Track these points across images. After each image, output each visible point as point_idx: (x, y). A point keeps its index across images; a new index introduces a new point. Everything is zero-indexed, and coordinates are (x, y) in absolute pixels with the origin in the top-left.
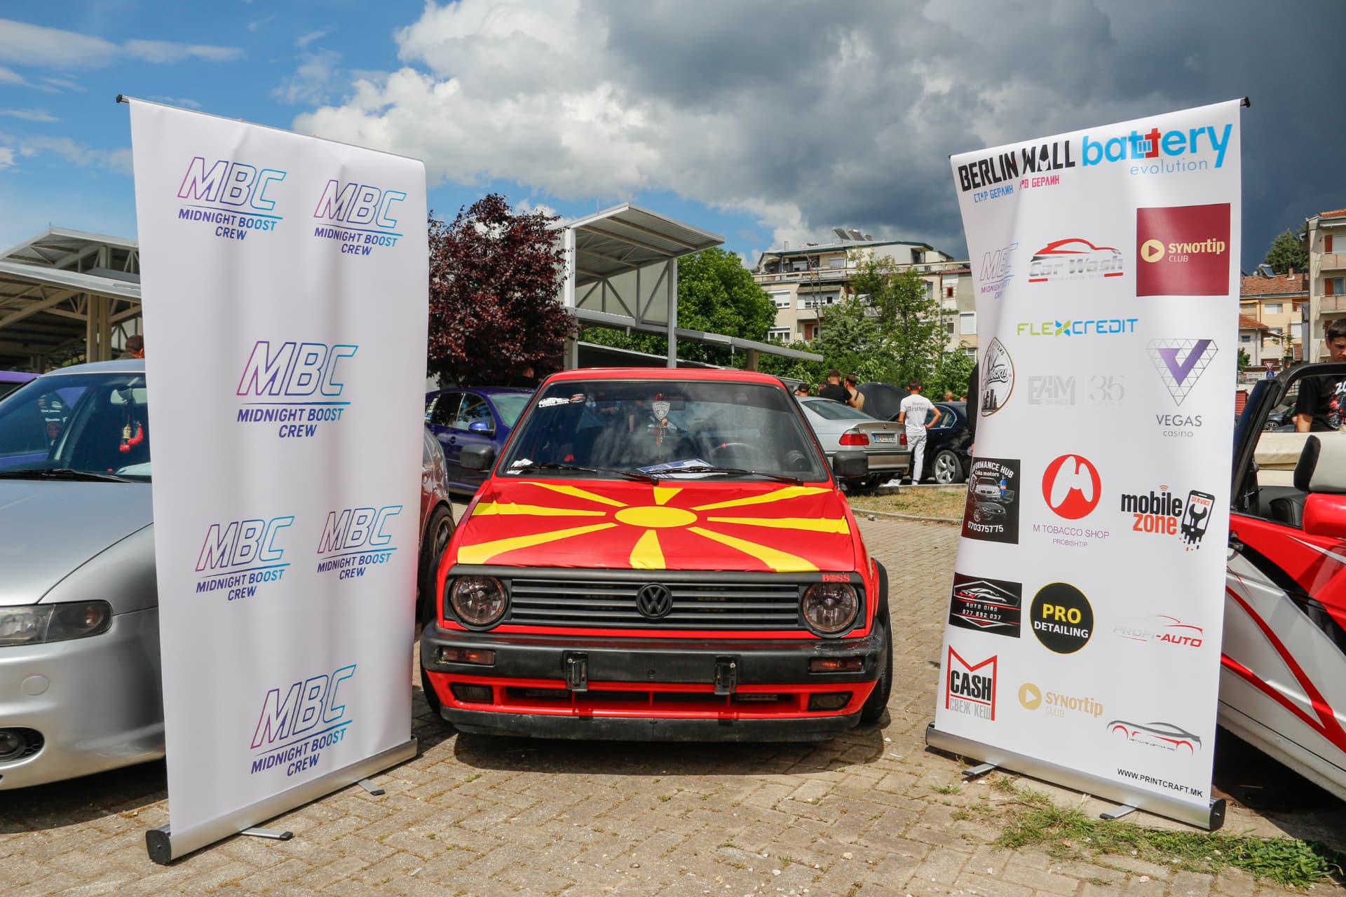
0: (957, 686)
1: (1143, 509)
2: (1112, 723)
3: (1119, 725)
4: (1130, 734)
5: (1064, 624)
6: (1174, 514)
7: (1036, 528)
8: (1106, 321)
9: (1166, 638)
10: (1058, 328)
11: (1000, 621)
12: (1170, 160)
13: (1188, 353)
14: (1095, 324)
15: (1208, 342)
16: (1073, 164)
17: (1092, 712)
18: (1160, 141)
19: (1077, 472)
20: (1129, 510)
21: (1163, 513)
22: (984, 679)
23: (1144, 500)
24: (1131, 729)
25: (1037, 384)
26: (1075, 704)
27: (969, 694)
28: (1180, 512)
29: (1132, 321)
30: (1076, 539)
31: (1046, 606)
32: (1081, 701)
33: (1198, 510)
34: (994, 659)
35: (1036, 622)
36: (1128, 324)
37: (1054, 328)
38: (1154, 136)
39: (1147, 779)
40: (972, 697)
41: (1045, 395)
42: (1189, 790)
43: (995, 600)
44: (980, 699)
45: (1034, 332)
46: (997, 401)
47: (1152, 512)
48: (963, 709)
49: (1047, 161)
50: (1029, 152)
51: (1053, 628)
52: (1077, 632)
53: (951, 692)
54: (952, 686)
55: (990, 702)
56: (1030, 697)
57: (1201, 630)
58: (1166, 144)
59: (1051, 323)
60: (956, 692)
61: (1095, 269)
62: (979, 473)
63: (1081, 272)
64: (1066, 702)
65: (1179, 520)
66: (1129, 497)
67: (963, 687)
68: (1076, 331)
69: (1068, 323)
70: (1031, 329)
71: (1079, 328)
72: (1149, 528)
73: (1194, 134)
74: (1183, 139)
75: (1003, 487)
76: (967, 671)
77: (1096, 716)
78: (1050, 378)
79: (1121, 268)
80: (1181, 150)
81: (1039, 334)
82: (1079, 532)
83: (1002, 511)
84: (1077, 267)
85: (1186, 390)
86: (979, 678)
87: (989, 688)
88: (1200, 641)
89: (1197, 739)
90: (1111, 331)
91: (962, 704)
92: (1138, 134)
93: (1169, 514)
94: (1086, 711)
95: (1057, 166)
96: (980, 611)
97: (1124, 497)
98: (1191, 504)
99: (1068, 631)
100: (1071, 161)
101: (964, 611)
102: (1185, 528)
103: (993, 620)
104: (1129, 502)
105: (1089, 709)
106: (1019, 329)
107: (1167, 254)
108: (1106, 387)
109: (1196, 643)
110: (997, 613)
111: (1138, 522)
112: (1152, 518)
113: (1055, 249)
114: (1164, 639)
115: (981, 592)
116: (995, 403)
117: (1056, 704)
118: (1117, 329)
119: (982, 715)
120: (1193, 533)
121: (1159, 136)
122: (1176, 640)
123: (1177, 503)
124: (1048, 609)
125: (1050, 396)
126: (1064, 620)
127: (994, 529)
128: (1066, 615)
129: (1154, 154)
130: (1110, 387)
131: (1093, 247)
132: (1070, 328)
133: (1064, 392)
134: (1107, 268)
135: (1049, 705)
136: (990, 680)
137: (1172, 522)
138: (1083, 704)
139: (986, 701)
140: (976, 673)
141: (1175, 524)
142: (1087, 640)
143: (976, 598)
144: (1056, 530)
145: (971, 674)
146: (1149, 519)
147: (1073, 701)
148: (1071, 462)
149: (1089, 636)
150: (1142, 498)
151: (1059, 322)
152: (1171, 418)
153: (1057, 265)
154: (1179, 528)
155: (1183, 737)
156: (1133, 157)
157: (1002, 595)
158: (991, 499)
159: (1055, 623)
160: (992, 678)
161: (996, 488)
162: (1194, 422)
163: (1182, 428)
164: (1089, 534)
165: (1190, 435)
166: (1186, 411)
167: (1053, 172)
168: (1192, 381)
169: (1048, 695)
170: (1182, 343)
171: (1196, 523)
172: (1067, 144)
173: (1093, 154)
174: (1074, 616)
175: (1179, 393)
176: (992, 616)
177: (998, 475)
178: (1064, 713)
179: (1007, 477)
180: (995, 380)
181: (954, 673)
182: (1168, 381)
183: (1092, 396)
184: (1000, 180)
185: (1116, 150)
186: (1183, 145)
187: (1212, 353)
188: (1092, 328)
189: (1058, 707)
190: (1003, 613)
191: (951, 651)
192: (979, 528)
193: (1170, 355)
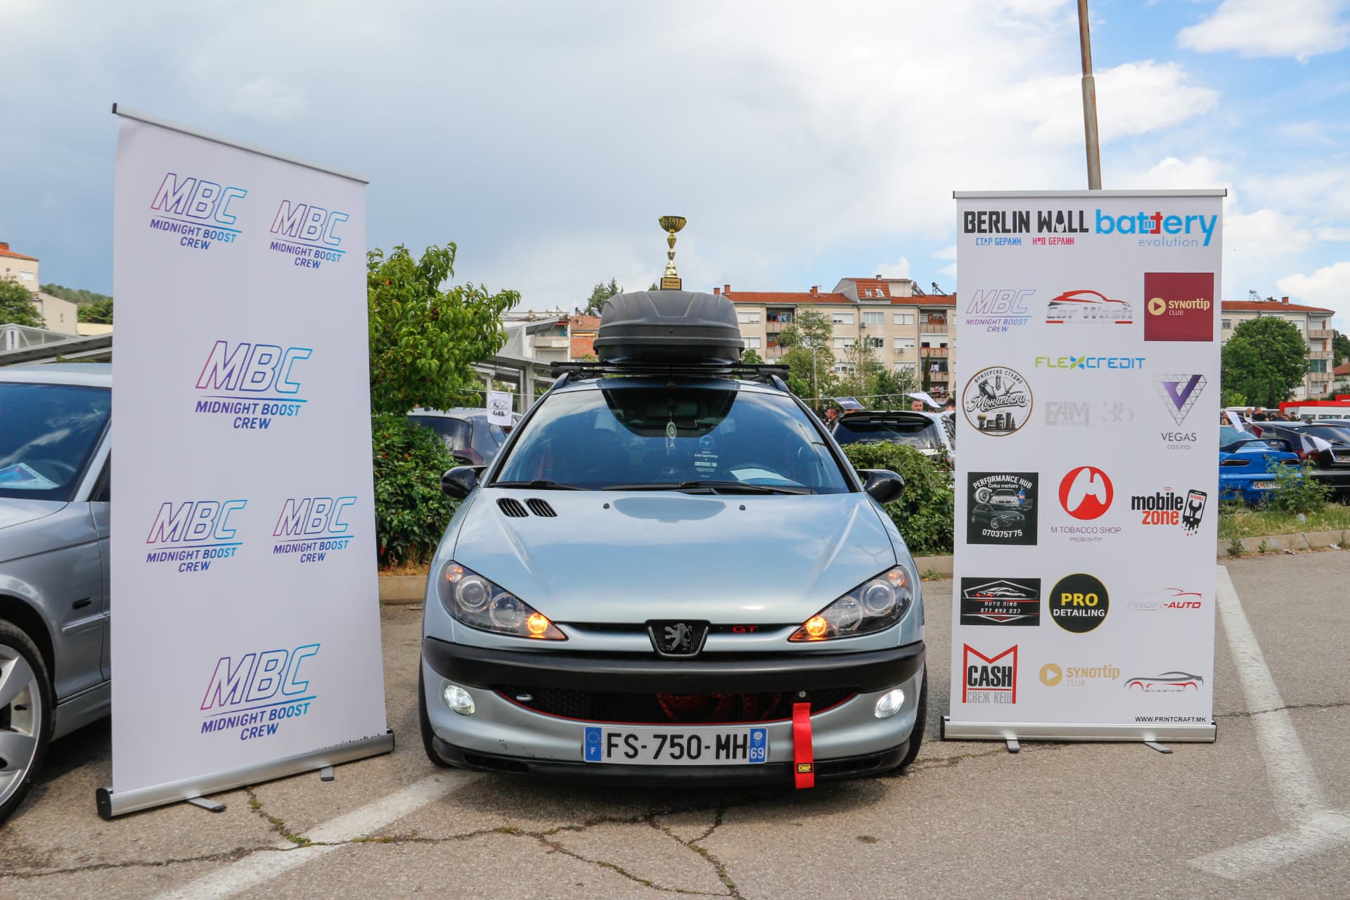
0: (976, 680)
1: (1151, 507)
2: (1129, 681)
3: (1135, 681)
4: (1145, 688)
5: (1082, 608)
6: (1177, 508)
7: (1054, 530)
8: (1116, 359)
9: (1173, 605)
10: (1072, 363)
11: (1020, 614)
12: (1170, 237)
13: (1185, 385)
14: (1107, 361)
15: (1199, 377)
16: (1087, 230)
17: (1110, 676)
18: (1162, 222)
19: (1092, 481)
20: (1139, 508)
21: (1167, 509)
22: (1004, 668)
23: (1151, 500)
24: (1145, 683)
25: (1054, 409)
26: (1095, 673)
27: (988, 684)
28: (1182, 507)
29: (1140, 360)
30: (1092, 536)
31: (1064, 595)
32: (1100, 669)
33: (1196, 504)
34: (1015, 649)
35: (1055, 610)
36: (1137, 363)
37: (1069, 363)
38: (1158, 217)
39: (1161, 719)
40: (991, 687)
41: (1061, 418)
42: (1195, 719)
43: (1014, 597)
44: (1000, 687)
45: (1051, 364)
46: (1015, 423)
47: (1158, 508)
48: (981, 699)
49: (1063, 225)
50: (1045, 215)
51: (1072, 613)
52: (1094, 613)
53: (968, 686)
54: (968, 679)
55: (1011, 688)
56: (1051, 675)
57: (1200, 595)
58: (1166, 224)
59: (1066, 358)
60: (975, 684)
61: (1107, 317)
62: (995, 486)
63: (1094, 317)
64: (1086, 673)
65: (1181, 513)
66: (1138, 498)
67: (982, 679)
68: (1090, 364)
69: (1082, 359)
70: (1048, 363)
71: (1092, 363)
72: (1155, 521)
73: (1189, 219)
74: (1180, 223)
75: (1022, 497)
76: (985, 663)
77: (1113, 679)
78: (1066, 403)
79: (1131, 318)
80: (1178, 230)
81: (1055, 367)
82: (1095, 530)
83: (1021, 518)
84: (1090, 313)
85: (1184, 414)
86: (998, 668)
87: (1009, 676)
88: (1200, 603)
89: (1199, 678)
90: (1121, 367)
91: (981, 695)
92: (1145, 215)
93: (1172, 509)
94: (1105, 676)
95: (1071, 230)
96: (999, 608)
97: (1134, 498)
98: (1190, 499)
99: (1087, 613)
100: (1085, 227)
101: (982, 610)
102: (1186, 519)
103: (1012, 614)
104: (1137, 502)
105: (1107, 674)
106: (1037, 362)
107: (1168, 309)
108: (1117, 412)
109: (1197, 605)
110: (1017, 608)
111: (1146, 518)
112: (1158, 513)
113: (1070, 298)
114: (1170, 606)
115: (999, 591)
116: (1013, 425)
117: (1077, 676)
118: (1127, 365)
119: (1003, 700)
120: (1192, 522)
121: (1161, 218)
122: (1180, 605)
123: (1179, 500)
124: (1067, 597)
125: (1066, 418)
126: (1082, 604)
127: (1013, 534)
128: (1084, 600)
129: (1157, 231)
130: (1120, 411)
131: (1104, 299)
132: (1084, 363)
133: (1079, 415)
134: (1118, 317)
135: (1068, 679)
136: (1010, 668)
137: (1175, 515)
138: (1102, 672)
139: (1006, 687)
140: (995, 664)
141: (1177, 517)
142: (1103, 618)
143: (995, 596)
144: (1071, 530)
145: (990, 666)
146: (1156, 514)
147: (1093, 672)
148: (1087, 472)
149: (1105, 614)
150: (1149, 498)
151: (1074, 357)
152: (1173, 435)
153: (1072, 311)
154: (1181, 519)
155: (1190, 679)
156: (1140, 232)
157: (1021, 590)
158: (1010, 508)
159: (1074, 608)
161: (1016, 498)
162: (1191, 438)
163: (1182, 443)
164: (1103, 530)
165: (1188, 447)
166: (1185, 429)
167: (1068, 235)
168: (1189, 406)
169: (1068, 670)
170: (1180, 377)
171: (1194, 514)
172: (1081, 213)
173: (1105, 225)
174: (1092, 600)
175: (1179, 416)
176: (1011, 611)
177: (1017, 486)
178: (1083, 683)
179: (1025, 488)
180: (1012, 405)
181: (971, 668)
182: (1170, 406)
183: (1104, 419)
184: (1009, 231)
185: (1126, 225)
186: (1179, 227)
187: (1202, 385)
188: (1104, 363)
189: (1079, 679)
190: (1024, 607)
191: (967, 648)
192: (998, 534)
193: (1172, 386)
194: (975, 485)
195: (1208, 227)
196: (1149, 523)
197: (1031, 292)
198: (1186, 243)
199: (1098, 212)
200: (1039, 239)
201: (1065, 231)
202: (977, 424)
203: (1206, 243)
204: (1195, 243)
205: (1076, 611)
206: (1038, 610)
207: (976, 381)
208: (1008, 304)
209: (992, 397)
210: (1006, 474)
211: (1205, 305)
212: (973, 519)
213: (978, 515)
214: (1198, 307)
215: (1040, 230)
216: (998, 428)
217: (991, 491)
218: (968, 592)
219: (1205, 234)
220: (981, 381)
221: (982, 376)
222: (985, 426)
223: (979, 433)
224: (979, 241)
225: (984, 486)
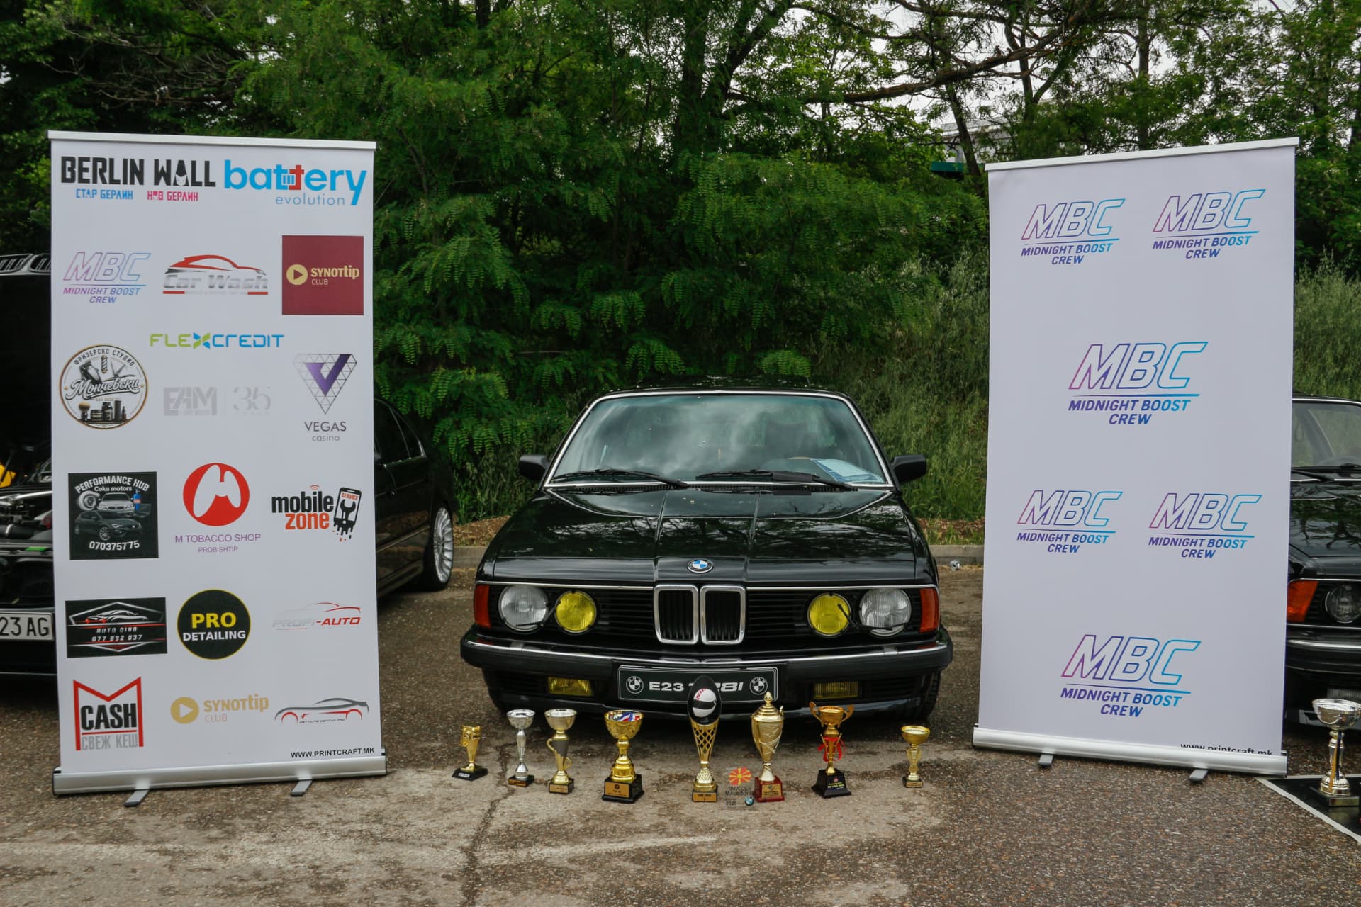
0: (91, 722)
1: (295, 508)
2: (280, 712)
3: (288, 712)
4: (300, 719)
5: (218, 630)
6: (326, 510)
7: (178, 539)
8: (249, 336)
9: (327, 622)
10: (196, 341)
11: (142, 640)
12: (313, 194)
13: (331, 366)
14: (237, 339)
15: (348, 356)
16: (213, 184)
17: (257, 708)
18: (303, 177)
19: (222, 480)
20: (280, 511)
21: (315, 510)
22: (126, 706)
23: (295, 501)
24: (299, 713)
25: (174, 395)
26: (239, 705)
27: (107, 726)
28: (332, 508)
29: (278, 337)
30: (225, 544)
31: (194, 616)
32: (244, 701)
33: (348, 504)
34: (137, 682)
35: (185, 634)
36: (273, 340)
37: (191, 341)
38: (298, 171)
39: (321, 753)
40: (112, 729)
41: (183, 406)
42: (362, 751)
43: (132, 621)
44: (123, 728)
45: (169, 342)
46: (126, 412)
47: (304, 510)
48: (100, 745)
49: (184, 176)
50: (163, 164)
51: (205, 636)
52: (232, 635)
53: (82, 731)
54: (82, 721)
56: (184, 710)
57: (359, 609)
58: (308, 179)
59: (189, 336)
60: (91, 727)
61: (238, 287)
62: (103, 489)
63: (221, 287)
64: (226, 705)
65: (331, 514)
66: (280, 499)
67: (99, 721)
68: (216, 343)
69: (208, 336)
70: (167, 341)
71: (218, 341)
72: (301, 525)
73: (334, 174)
74: (324, 178)
75: (137, 501)
76: (102, 702)
77: (261, 710)
78: (189, 389)
79: (265, 287)
80: (322, 187)
81: (175, 345)
82: (228, 538)
83: (137, 526)
84: (217, 283)
85: (331, 399)
86: (118, 706)
87: (133, 714)
88: (359, 619)
89: (364, 704)
90: (255, 346)
91: (99, 739)
92: (283, 168)
93: (320, 510)
94: (251, 708)
95: (195, 184)
96: (115, 635)
97: (274, 499)
98: (341, 499)
99: (223, 635)
100: (210, 181)
101: (94, 639)
102: (338, 522)
103: (132, 641)
104: (279, 504)
105: (253, 705)
106: (152, 340)
107: (310, 278)
108: (251, 398)
109: (355, 621)
110: (137, 633)
111: (290, 521)
112: (304, 515)
113: (193, 263)
114: (324, 623)
115: (115, 615)
116: (124, 416)
117: (216, 710)
118: (262, 343)
119: (127, 744)
120: (345, 525)
121: (302, 172)
122: (336, 621)
123: (328, 500)
124: (198, 619)
125: (189, 406)
126: (217, 625)
127: (128, 545)
128: (219, 621)
129: (298, 187)
130: (255, 397)
131: (234, 265)
132: (210, 341)
133: (205, 402)
134: (251, 287)
135: (206, 714)
136: (133, 706)
137: (324, 517)
138: (247, 703)
139: (130, 728)
140: (113, 702)
141: (327, 519)
142: (244, 641)
143: (109, 621)
144: (200, 539)
145: (108, 705)
146: (301, 517)
147: (235, 703)
148: (214, 472)
149: (247, 634)
150: (292, 499)
151: (198, 334)
152: (319, 424)
153: (194, 279)
154: (331, 522)
155: (353, 705)
156: (278, 188)
157: (141, 613)
159: (207, 630)
160: (135, 701)
161: (129, 503)
162: (340, 427)
163: (330, 433)
164: (239, 538)
165: (337, 438)
166: (332, 418)
167: (191, 189)
168: (336, 391)
169: (206, 703)
170: (325, 357)
171: (347, 516)
172: (207, 164)
173: (236, 178)
174: (228, 620)
175: (325, 402)
176: (130, 637)
177: (130, 489)
178: (224, 718)
179: (141, 490)
180: (121, 391)
181: (84, 709)
182: (315, 391)
183: (235, 407)
184: (118, 182)
185: (260, 179)
186: (323, 183)
187: (352, 366)
188: (234, 342)
189: (220, 712)
190: (145, 632)
191: (77, 685)
192: (109, 547)
193: (316, 368)
194: (78, 489)
195: (356, 184)
196: (293, 528)
197: (144, 256)
198: (331, 201)
199: (228, 163)
200: (155, 193)
201: (187, 184)
202: (78, 414)
203: (354, 202)
204: (341, 201)
205: (210, 633)
206: (165, 636)
207: (77, 362)
208: (116, 270)
209: (96, 382)
210: (116, 474)
211: (353, 273)
212: (77, 530)
213: (82, 525)
214: (346, 275)
215: (157, 182)
216: (105, 419)
217: (98, 495)
218: (76, 619)
219: (353, 192)
220: (83, 362)
221: (84, 357)
222: (89, 418)
223: (81, 426)
224: (80, 193)
225: (89, 489)
